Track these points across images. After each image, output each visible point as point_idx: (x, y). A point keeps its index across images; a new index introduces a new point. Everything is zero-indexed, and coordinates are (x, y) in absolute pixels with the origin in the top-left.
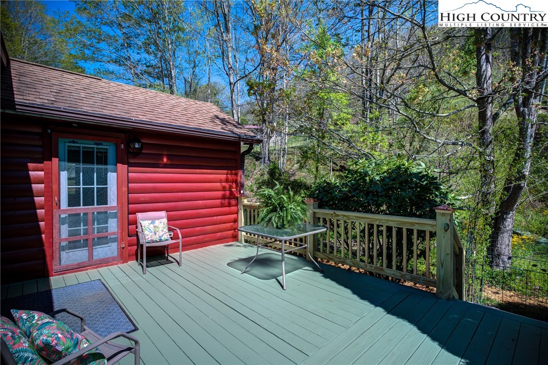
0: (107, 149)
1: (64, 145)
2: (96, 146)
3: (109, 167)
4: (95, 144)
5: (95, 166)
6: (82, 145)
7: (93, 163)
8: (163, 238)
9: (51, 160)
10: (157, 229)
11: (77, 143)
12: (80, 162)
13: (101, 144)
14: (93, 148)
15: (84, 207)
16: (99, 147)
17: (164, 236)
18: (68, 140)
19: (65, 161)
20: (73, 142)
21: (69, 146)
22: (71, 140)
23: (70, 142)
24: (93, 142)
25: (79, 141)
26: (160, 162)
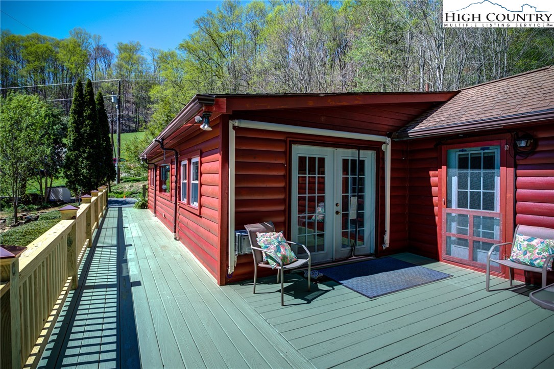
0: (494, 152)
1: (454, 155)
2: (482, 152)
3: (495, 171)
4: (481, 149)
5: (482, 171)
6: (470, 153)
7: (479, 168)
8: (536, 263)
9: (441, 168)
10: (531, 249)
11: (465, 151)
12: (468, 168)
13: (488, 149)
14: (481, 153)
15: (470, 209)
16: (486, 151)
17: (538, 261)
18: (458, 150)
19: (455, 168)
20: (462, 151)
21: (459, 155)
22: (461, 149)
23: (460, 151)
24: (479, 148)
25: (467, 149)
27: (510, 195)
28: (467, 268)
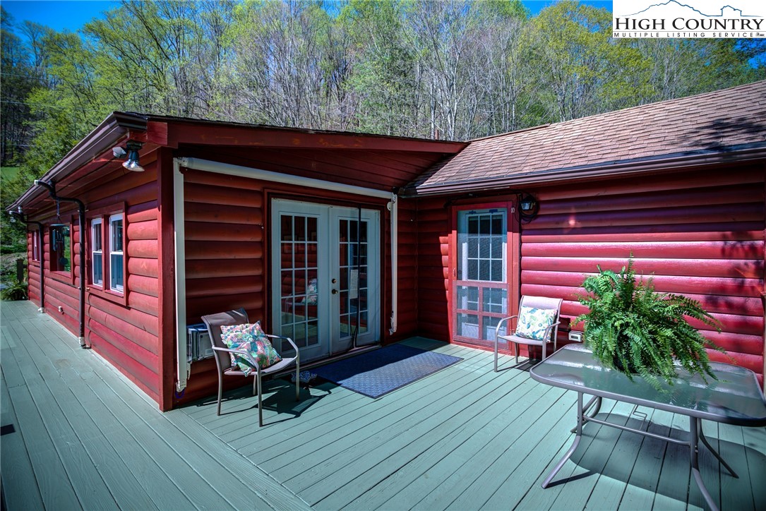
0: (502, 215)
1: (464, 217)
2: (490, 214)
3: (503, 236)
4: (490, 212)
5: (491, 236)
6: (480, 215)
7: (488, 233)
8: (537, 335)
9: (451, 233)
10: (533, 321)
11: (475, 213)
12: (477, 233)
13: (496, 211)
14: (489, 216)
15: (480, 281)
16: (495, 214)
17: (539, 333)
18: (467, 212)
19: (465, 233)
20: (472, 213)
21: (469, 218)
22: (471, 211)
23: (470, 213)
24: (488, 210)
25: (477, 211)
26: (564, 226)
27: (516, 263)
28: (477, 348)
